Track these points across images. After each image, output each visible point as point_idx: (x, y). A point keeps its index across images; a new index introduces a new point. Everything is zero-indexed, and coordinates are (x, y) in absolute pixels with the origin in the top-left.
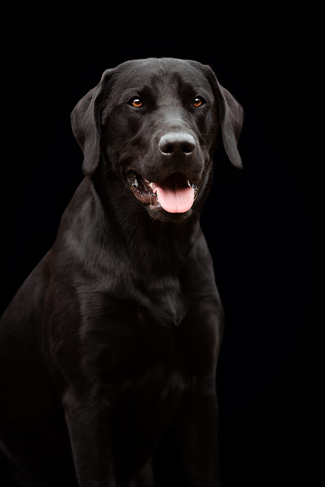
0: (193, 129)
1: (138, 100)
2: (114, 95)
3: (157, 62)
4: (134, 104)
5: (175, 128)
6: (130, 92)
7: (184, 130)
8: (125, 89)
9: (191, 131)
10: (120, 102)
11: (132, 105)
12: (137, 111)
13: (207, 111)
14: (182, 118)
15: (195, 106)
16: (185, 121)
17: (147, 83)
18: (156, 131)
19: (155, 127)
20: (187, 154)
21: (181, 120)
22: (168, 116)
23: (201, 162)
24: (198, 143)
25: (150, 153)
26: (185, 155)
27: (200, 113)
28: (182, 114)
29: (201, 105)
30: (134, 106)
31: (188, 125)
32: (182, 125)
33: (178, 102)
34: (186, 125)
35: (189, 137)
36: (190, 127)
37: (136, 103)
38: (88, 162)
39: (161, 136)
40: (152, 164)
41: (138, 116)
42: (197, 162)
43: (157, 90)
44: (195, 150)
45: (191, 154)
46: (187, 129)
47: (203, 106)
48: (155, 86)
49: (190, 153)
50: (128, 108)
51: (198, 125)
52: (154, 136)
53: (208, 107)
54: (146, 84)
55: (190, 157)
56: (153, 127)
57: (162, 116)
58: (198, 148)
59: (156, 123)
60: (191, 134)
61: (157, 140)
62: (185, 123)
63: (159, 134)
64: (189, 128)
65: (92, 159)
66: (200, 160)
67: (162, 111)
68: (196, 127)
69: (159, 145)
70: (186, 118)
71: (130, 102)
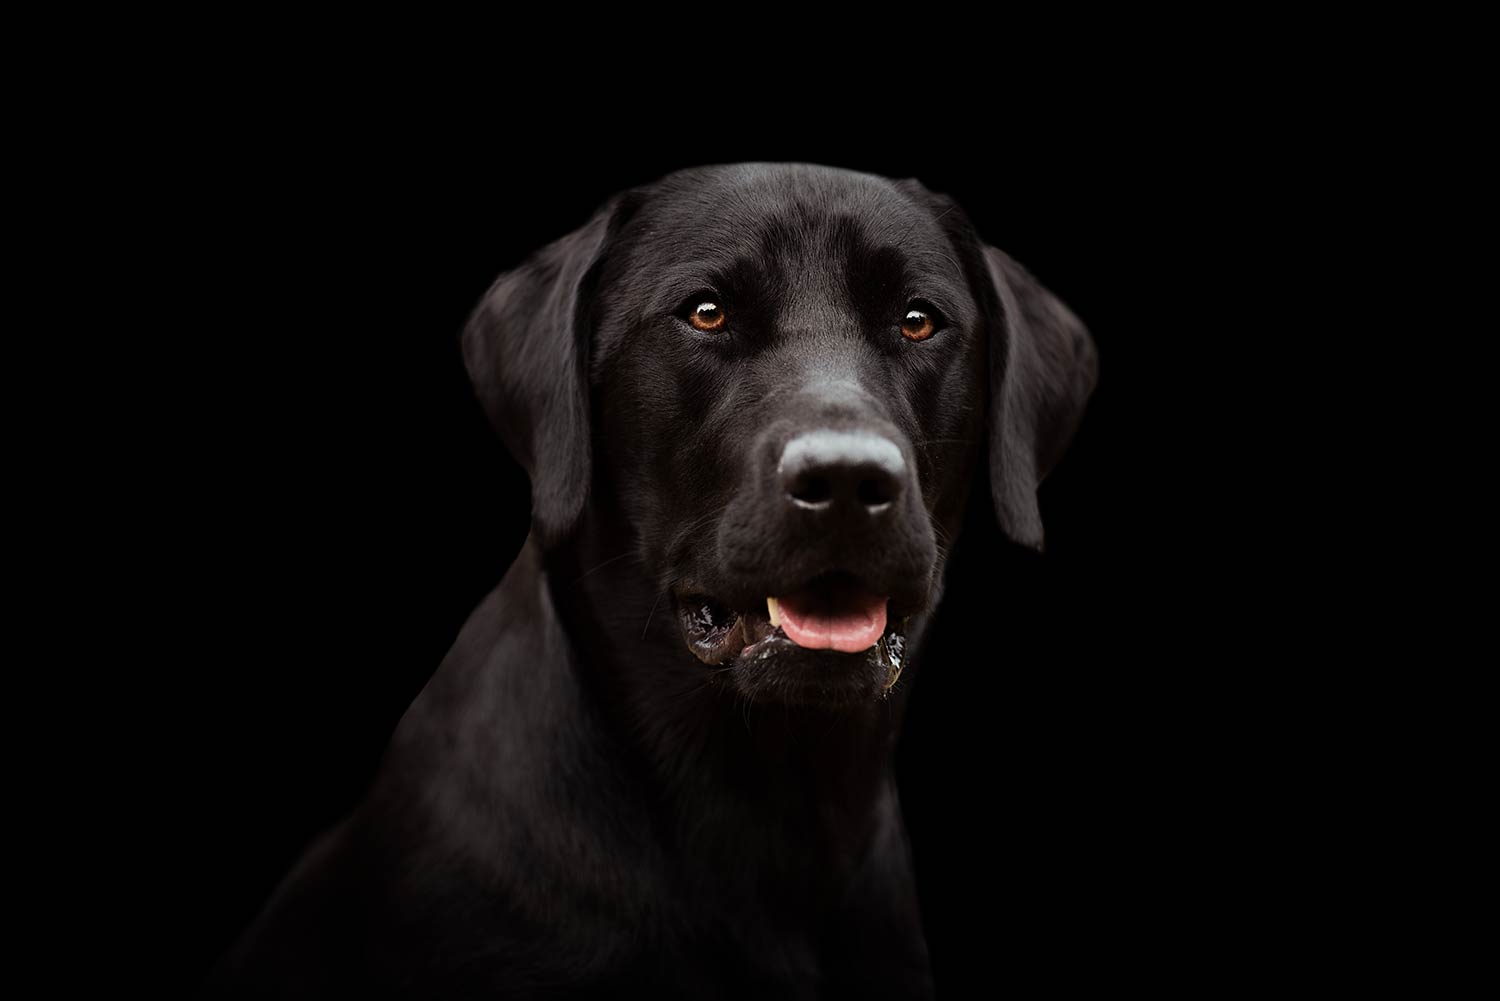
0: (899, 419)
1: (711, 307)
2: (636, 278)
3: (790, 177)
4: (697, 319)
5: (836, 417)
6: (685, 274)
7: (868, 425)
8: (671, 261)
9: (891, 427)
10: (651, 309)
11: (691, 323)
12: (706, 346)
13: (950, 358)
14: (861, 380)
15: (909, 339)
16: (872, 390)
17: (747, 247)
18: (770, 420)
19: (764, 408)
20: (873, 510)
21: (858, 387)
22: (813, 373)
23: (919, 536)
24: (914, 471)
25: (747, 499)
26: (867, 514)
27: (923, 364)
28: (863, 365)
29: (931, 335)
30: (697, 328)
31: (882, 408)
32: (858, 404)
33: (851, 323)
34: (875, 408)
35: (884, 449)
36: (888, 415)
37: (706, 315)
38: (552, 495)
39: (787, 439)
40: (748, 536)
41: (711, 362)
42: (907, 536)
43: (779, 278)
44: (902, 496)
45: (887, 511)
46: (878, 420)
47: (938, 338)
48: (775, 263)
49: (884, 507)
50: (675, 331)
51: (914, 406)
52: (762, 439)
53: (952, 344)
54: (743, 251)
55: (884, 517)
56: (758, 408)
57: (791, 369)
58: (910, 489)
59: (772, 394)
60: (891, 439)
61: (773, 453)
62: (870, 397)
63: (780, 431)
64: (884, 418)
65: (565, 482)
66: (919, 529)
67: (792, 351)
68: (909, 411)
69: (780, 470)
70: (878, 379)
71: (685, 310)
